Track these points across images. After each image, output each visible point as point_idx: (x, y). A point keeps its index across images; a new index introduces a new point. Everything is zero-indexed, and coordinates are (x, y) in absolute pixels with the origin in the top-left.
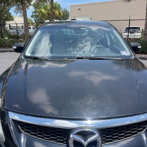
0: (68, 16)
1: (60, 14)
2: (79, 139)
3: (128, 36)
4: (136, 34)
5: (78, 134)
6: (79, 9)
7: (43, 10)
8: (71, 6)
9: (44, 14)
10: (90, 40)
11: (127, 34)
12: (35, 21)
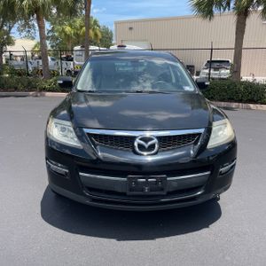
0: (111, 39)
1: (96, 35)
2: (142, 142)
3: (209, 74)
4: (223, 71)
5: (141, 139)
6: (131, 28)
7: (68, 29)
8: (116, 23)
9: (68, 36)
10: (150, 79)
11: (207, 71)
12: (52, 47)
